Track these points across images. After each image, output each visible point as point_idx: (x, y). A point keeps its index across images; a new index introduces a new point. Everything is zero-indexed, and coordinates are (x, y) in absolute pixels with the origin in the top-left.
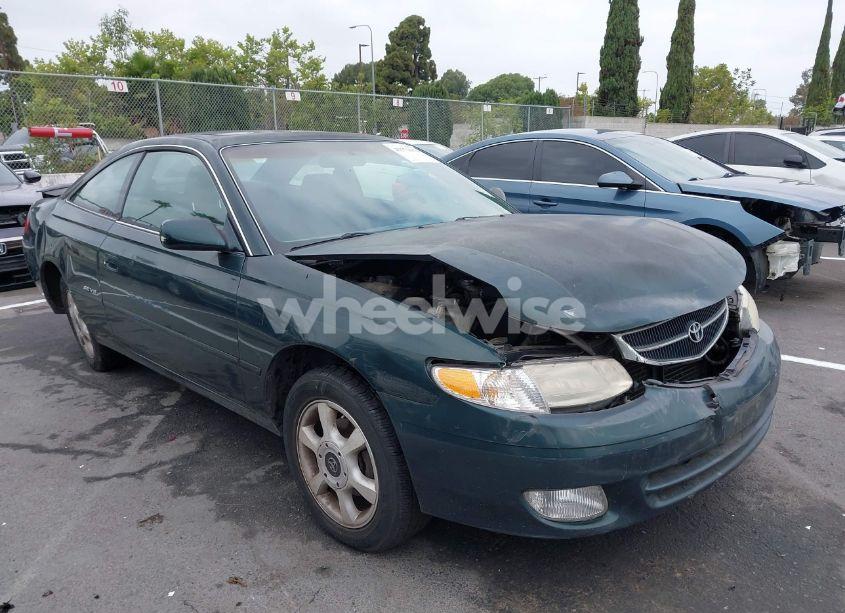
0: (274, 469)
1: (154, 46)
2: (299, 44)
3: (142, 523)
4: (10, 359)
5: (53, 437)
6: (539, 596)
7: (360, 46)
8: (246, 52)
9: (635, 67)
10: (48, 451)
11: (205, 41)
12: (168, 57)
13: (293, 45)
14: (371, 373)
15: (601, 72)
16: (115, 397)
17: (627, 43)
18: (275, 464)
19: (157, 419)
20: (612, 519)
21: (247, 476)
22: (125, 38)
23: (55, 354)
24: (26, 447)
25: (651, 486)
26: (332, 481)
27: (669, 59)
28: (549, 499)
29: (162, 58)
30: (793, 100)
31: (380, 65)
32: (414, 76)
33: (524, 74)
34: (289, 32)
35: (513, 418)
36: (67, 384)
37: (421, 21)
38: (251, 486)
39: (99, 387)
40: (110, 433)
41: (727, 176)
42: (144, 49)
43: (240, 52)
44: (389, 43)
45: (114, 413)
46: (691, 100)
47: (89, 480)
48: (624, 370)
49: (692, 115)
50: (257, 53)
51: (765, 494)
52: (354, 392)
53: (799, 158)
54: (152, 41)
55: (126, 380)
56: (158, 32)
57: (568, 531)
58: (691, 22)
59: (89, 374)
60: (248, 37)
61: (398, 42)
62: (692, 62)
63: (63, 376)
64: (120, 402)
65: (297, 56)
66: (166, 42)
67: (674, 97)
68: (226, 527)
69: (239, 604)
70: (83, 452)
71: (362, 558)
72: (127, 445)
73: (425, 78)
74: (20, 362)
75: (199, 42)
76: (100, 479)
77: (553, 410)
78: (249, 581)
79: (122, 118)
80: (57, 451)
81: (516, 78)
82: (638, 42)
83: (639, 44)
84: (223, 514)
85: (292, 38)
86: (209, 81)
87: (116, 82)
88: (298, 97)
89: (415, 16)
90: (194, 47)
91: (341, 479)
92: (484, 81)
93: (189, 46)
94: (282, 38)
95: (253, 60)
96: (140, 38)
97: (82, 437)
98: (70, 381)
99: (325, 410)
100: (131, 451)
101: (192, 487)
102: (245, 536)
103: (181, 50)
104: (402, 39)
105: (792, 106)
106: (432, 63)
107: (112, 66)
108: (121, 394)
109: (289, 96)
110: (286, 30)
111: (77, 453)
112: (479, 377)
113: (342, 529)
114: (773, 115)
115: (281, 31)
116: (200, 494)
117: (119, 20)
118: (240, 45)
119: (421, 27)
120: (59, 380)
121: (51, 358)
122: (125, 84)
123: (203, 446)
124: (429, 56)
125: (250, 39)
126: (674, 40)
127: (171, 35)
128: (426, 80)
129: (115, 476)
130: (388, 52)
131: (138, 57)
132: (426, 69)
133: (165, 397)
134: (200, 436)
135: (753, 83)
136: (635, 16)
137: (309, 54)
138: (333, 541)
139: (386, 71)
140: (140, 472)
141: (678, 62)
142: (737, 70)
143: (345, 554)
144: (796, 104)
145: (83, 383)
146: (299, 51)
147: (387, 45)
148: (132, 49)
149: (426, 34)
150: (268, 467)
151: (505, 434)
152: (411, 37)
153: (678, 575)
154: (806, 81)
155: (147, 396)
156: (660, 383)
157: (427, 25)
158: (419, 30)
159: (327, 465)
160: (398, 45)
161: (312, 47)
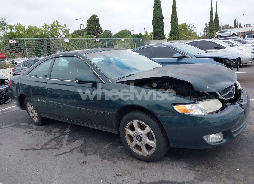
0: (111, 145)
1: (16, 29)
2: (62, 25)
3: (81, 164)
4: (8, 126)
5: (37, 145)
6: (204, 165)
7: (80, 25)
8: (45, 28)
9: (162, 25)
10: (38, 150)
11: (32, 26)
12: (21, 32)
13: (59, 26)
14: (153, 110)
15: (153, 27)
16: (50, 132)
17: (159, 18)
18: (110, 143)
19: (66, 137)
20: (225, 141)
21: (104, 148)
22: (6, 27)
23: (22, 122)
24: (30, 149)
25: (233, 131)
26: (139, 143)
27: (171, 22)
28: (208, 137)
29: (19, 32)
30: (204, 32)
31: (86, 30)
32: (96, 32)
33: (128, 30)
34: (58, 22)
35: (200, 116)
36: (31, 131)
37: (96, 16)
38: (107, 150)
39: (42, 130)
40: (54, 142)
41: (206, 52)
42: (12, 30)
43: (43, 29)
44: (87, 23)
45: (52, 137)
46: (179, 33)
47: (57, 155)
48: (220, 102)
49: (179, 38)
50: (48, 29)
51: (248, 133)
52: (146, 117)
53: (218, 46)
54: (14, 28)
55: (50, 127)
56: (16, 25)
57: (215, 145)
58: (176, 12)
59: (36, 127)
60: (45, 24)
61: (90, 23)
62: (177, 23)
63: (29, 128)
64: (52, 133)
65: (61, 29)
66: (19, 27)
67: (174, 33)
68: (106, 162)
69: (123, 181)
70: (50, 148)
71: (150, 164)
72: (62, 145)
73: (99, 33)
74: (12, 126)
75: (29, 26)
76: (59, 155)
77: (209, 113)
78: (122, 174)
79: (7, 52)
80: (40, 149)
81: (126, 31)
82: (163, 18)
83: (163, 19)
84: (103, 159)
85: (59, 24)
86: (40, 38)
87: (12, 40)
88: (68, 41)
89: (94, 15)
90: (28, 28)
91: (142, 142)
92: (117, 33)
93: (26, 28)
94: (56, 24)
95: (47, 31)
96: (11, 27)
97: (46, 144)
98: (32, 130)
99: (135, 123)
100: (64, 146)
101: (89, 153)
102: (113, 163)
103: (24, 30)
104: (91, 22)
105: (203, 33)
106: (101, 28)
107: (2, 36)
108: (51, 131)
109: (65, 41)
110: (57, 21)
111: (48, 149)
112: (188, 107)
113: (143, 156)
114: (199, 36)
115: (55, 22)
116: (93, 154)
117: (3, 21)
118: (43, 27)
119: (97, 18)
120: (28, 130)
121: (21, 124)
122: (15, 41)
123: (85, 141)
124: (100, 26)
125: (46, 25)
126: (172, 17)
127: (21, 25)
128: (100, 33)
129: (63, 153)
130: (87, 26)
131: (11, 33)
132: (99, 30)
133: (65, 130)
134: (83, 139)
135: (195, 28)
136: (161, 11)
137: (65, 28)
138: (140, 161)
139: (88, 31)
140: (70, 151)
141: (174, 23)
142: (190, 24)
143: (145, 163)
144: (205, 33)
145: (37, 130)
146: (61, 27)
147: (87, 24)
148: (8, 31)
149: (98, 20)
150: (109, 144)
151: (198, 121)
152: (94, 21)
153: (237, 155)
154: (207, 26)
155: (59, 130)
156: (230, 104)
157: (98, 17)
158: (96, 19)
159: (137, 139)
160: (90, 24)
161: (65, 26)
